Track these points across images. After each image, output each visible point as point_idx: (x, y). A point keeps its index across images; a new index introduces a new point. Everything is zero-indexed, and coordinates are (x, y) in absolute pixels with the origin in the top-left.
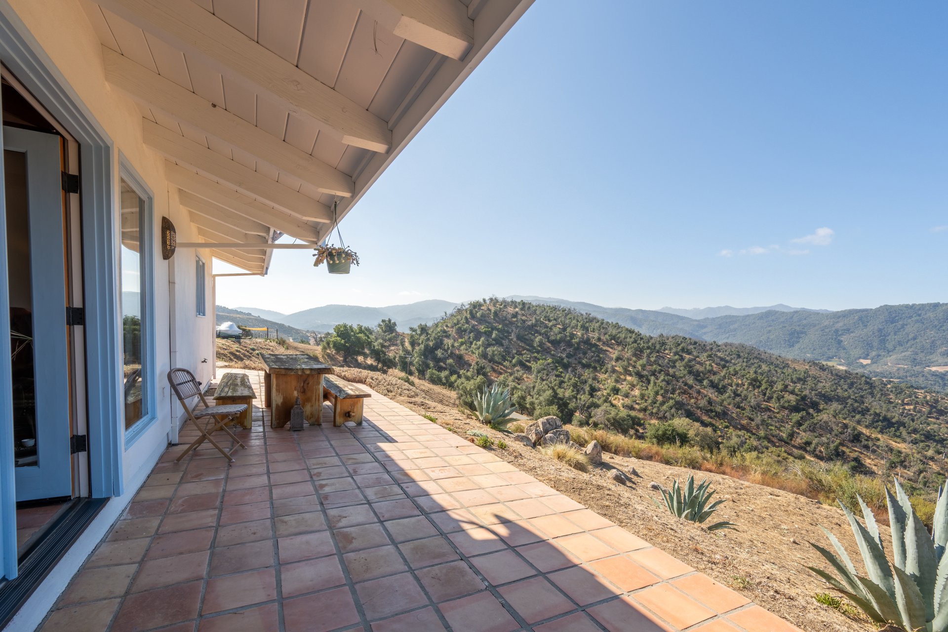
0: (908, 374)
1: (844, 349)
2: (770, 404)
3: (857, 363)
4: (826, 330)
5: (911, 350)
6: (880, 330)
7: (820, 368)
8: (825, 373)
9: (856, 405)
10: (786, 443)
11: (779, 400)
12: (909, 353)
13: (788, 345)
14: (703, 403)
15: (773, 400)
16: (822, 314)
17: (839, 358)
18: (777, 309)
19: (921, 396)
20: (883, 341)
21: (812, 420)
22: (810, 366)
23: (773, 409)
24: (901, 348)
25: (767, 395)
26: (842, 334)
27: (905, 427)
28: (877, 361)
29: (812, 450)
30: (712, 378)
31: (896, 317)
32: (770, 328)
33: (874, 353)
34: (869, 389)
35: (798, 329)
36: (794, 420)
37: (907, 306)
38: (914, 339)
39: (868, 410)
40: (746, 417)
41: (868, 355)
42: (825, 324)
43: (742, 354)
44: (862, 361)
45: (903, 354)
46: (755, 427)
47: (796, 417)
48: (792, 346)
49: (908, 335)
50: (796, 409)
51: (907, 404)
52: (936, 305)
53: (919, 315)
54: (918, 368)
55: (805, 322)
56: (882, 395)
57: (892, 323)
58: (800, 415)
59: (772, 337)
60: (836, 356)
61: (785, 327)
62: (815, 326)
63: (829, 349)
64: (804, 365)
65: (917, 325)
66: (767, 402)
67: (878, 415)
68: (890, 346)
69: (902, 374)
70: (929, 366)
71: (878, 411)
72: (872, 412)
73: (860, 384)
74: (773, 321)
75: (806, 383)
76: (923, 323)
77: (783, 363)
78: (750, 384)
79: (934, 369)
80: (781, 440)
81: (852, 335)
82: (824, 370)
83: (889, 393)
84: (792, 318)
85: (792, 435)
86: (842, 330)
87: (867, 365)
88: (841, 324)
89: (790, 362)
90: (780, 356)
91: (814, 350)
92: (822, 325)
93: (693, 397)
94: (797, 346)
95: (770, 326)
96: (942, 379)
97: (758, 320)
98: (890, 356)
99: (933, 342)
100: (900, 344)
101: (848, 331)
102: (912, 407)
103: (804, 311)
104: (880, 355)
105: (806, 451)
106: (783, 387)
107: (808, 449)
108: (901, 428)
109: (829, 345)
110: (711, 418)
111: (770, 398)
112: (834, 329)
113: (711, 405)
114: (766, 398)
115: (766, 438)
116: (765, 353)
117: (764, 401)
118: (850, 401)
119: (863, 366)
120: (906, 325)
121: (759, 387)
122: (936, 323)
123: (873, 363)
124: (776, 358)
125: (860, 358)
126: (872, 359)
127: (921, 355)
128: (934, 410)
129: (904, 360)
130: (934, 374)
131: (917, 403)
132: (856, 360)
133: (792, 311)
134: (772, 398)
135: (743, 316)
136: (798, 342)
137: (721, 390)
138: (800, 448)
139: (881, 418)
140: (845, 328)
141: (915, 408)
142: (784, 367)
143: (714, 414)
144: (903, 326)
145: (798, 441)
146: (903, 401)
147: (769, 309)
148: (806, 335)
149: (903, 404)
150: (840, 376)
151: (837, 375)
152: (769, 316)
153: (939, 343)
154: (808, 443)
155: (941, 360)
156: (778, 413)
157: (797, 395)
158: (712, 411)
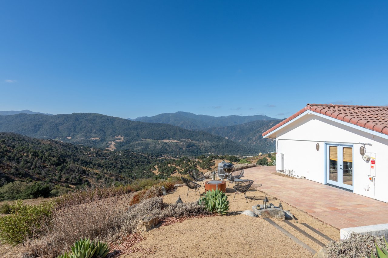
0: (85, 142)
1: (60, 133)
2: (45, 164)
3: (66, 139)
4: (52, 124)
5: (84, 132)
6: (73, 124)
7: (56, 143)
8: (58, 145)
9: (74, 157)
10: (59, 181)
11: (50, 161)
12: (84, 133)
13: (34, 132)
14: (13, 171)
15: (47, 161)
16: (49, 116)
17: (59, 137)
18: (26, 113)
19: (92, 150)
20: (75, 129)
21: (66, 168)
22: (51, 142)
23: (47, 166)
24: (81, 131)
25: (43, 159)
26: (59, 126)
27: (92, 163)
28: (74, 137)
29: (70, 182)
30: (9, 154)
31: (78, 118)
32: (23, 123)
33: (72, 134)
34: (76, 150)
35: (38, 123)
36: (58, 170)
37: (81, 114)
38: (85, 127)
39: (79, 159)
40: (36, 173)
41: (70, 135)
42: (51, 121)
43: (15, 139)
44: (68, 137)
45: (82, 134)
46: (43, 178)
47: (59, 168)
48: (36, 132)
49: (83, 125)
50: (58, 164)
51: (89, 154)
52: (90, 114)
53: (86, 118)
54: (87, 139)
55: (41, 120)
56: (81, 152)
57: (77, 121)
58: (61, 166)
59: (25, 128)
60: (57, 136)
61: (31, 122)
62: (46, 122)
63: (54, 133)
64: (48, 142)
65: (85, 122)
66: (43, 163)
67: (82, 160)
68: (77, 130)
69: (83, 142)
70: (91, 138)
71: (82, 159)
72: (80, 160)
73: (72, 148)
74: (24, 119)
75: (53, 151)
76: (87, 121)
77: (38, 141)
78: (33, 155)
79: (92, 139)
80: (56, 181)
81: (63, 126)
82: (57, 143)
83: (82, 150)
84: (34, 117)
85: (60, 177)
86: (59, 124)
87: (70, 139)
88: (58, 121)
89: (41, 141)
90: (35, 138)
91: (47, 134)
92: (50, 122)
93: (5, 168)
94: (39, 132)
95: (23, 122)
96: (95, 142)
97: (15, 118)
98: (78, 135)
99: (91, 128)
100: (81, 129)
101: (61, 124)
102: (91, 155)
103: (40, 114)
104: (74, 135)
105: (68, 183)
106: (49, 154)
107: (68, 182)
108: (91, 164)
109: (54, 131)
110: (21, 178)
111: (45, 161)
112: (55, 123)
113: (18, 171)
114: (42, 161)
115: (50, 181)
116: (27, 137)
117: (42, 163)
118: (72, 156)
119: (69, 140)
120: (82, 121)
121: (38, 156)
122: (91, 121)
123: (72, 138)
124: (34, 140)
125: (67, 136)
126: (72, 137)
127: (88, 134)
128: (98, 155)
129: (83, 136)
130: (93, 141)
131: (92, 153)
132: (65, 137)
133: (34, 114)
134: (46, 160)
135: (6, 116)
136: (39, 130)
137: (18, 161)
138: (65, 182)
139: (84, 162)
140: (60, 123)
141: (92, 155)
142: (38, 144)
143: (21, 175)
144: (81, 122)
145: (63, 179)
146: (88, 153)
147: (21, 112)
148: (43, 126)
149: (88, 154)
150: (64, 146)
151: (63, 145)
152: (22, 116)
153: (93, 128)
154: (67, 179)
155: (94, 135)
156: (50, 168)
157: (56, 157)
158: (19, 174)
